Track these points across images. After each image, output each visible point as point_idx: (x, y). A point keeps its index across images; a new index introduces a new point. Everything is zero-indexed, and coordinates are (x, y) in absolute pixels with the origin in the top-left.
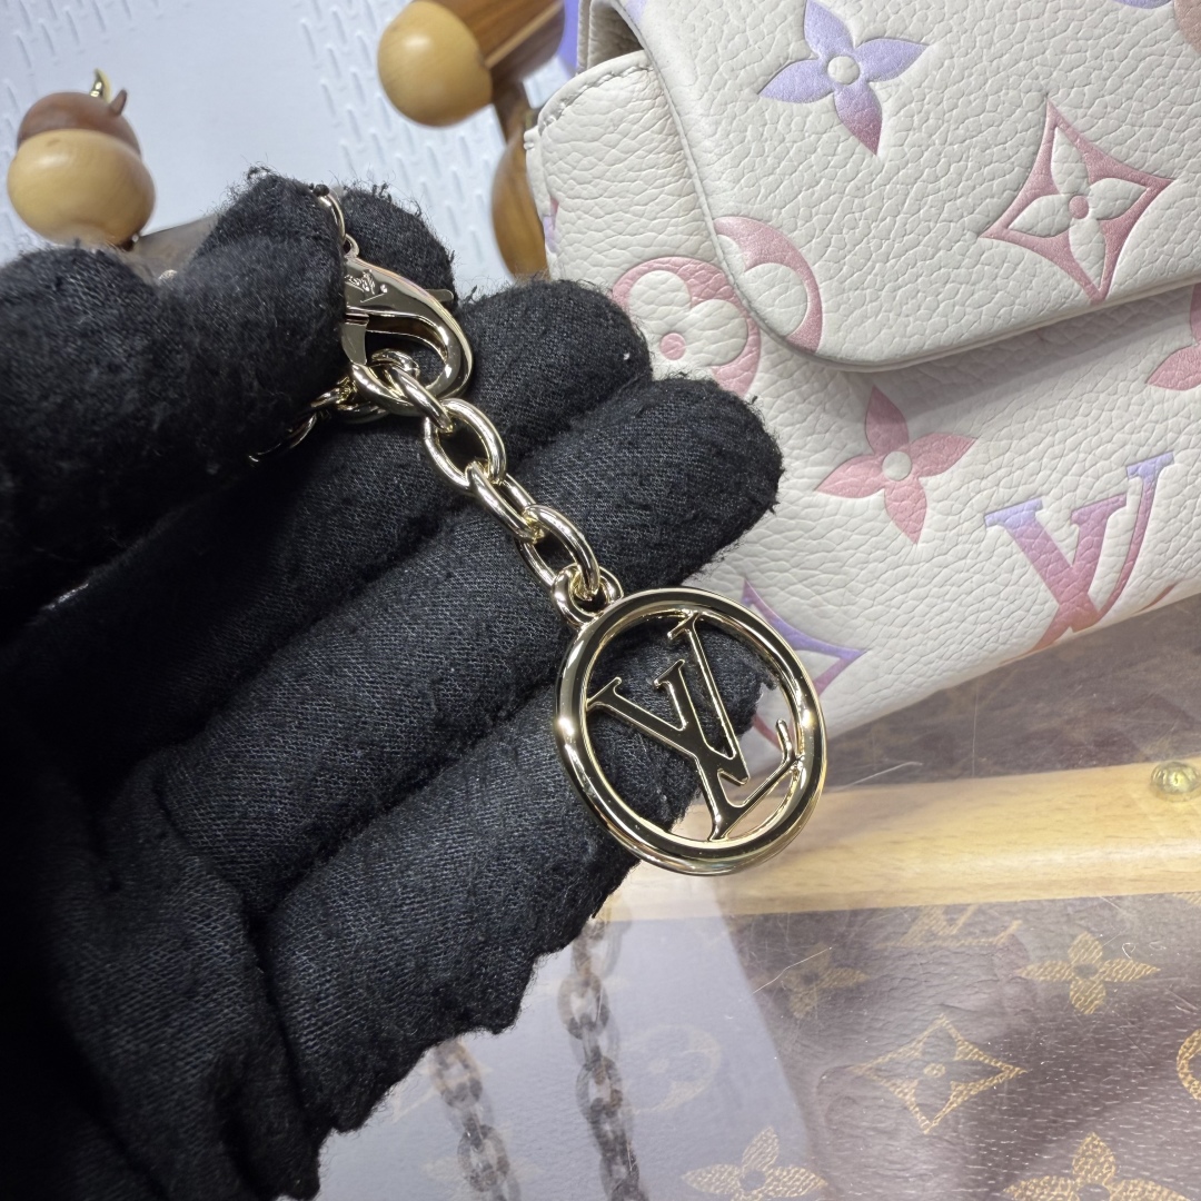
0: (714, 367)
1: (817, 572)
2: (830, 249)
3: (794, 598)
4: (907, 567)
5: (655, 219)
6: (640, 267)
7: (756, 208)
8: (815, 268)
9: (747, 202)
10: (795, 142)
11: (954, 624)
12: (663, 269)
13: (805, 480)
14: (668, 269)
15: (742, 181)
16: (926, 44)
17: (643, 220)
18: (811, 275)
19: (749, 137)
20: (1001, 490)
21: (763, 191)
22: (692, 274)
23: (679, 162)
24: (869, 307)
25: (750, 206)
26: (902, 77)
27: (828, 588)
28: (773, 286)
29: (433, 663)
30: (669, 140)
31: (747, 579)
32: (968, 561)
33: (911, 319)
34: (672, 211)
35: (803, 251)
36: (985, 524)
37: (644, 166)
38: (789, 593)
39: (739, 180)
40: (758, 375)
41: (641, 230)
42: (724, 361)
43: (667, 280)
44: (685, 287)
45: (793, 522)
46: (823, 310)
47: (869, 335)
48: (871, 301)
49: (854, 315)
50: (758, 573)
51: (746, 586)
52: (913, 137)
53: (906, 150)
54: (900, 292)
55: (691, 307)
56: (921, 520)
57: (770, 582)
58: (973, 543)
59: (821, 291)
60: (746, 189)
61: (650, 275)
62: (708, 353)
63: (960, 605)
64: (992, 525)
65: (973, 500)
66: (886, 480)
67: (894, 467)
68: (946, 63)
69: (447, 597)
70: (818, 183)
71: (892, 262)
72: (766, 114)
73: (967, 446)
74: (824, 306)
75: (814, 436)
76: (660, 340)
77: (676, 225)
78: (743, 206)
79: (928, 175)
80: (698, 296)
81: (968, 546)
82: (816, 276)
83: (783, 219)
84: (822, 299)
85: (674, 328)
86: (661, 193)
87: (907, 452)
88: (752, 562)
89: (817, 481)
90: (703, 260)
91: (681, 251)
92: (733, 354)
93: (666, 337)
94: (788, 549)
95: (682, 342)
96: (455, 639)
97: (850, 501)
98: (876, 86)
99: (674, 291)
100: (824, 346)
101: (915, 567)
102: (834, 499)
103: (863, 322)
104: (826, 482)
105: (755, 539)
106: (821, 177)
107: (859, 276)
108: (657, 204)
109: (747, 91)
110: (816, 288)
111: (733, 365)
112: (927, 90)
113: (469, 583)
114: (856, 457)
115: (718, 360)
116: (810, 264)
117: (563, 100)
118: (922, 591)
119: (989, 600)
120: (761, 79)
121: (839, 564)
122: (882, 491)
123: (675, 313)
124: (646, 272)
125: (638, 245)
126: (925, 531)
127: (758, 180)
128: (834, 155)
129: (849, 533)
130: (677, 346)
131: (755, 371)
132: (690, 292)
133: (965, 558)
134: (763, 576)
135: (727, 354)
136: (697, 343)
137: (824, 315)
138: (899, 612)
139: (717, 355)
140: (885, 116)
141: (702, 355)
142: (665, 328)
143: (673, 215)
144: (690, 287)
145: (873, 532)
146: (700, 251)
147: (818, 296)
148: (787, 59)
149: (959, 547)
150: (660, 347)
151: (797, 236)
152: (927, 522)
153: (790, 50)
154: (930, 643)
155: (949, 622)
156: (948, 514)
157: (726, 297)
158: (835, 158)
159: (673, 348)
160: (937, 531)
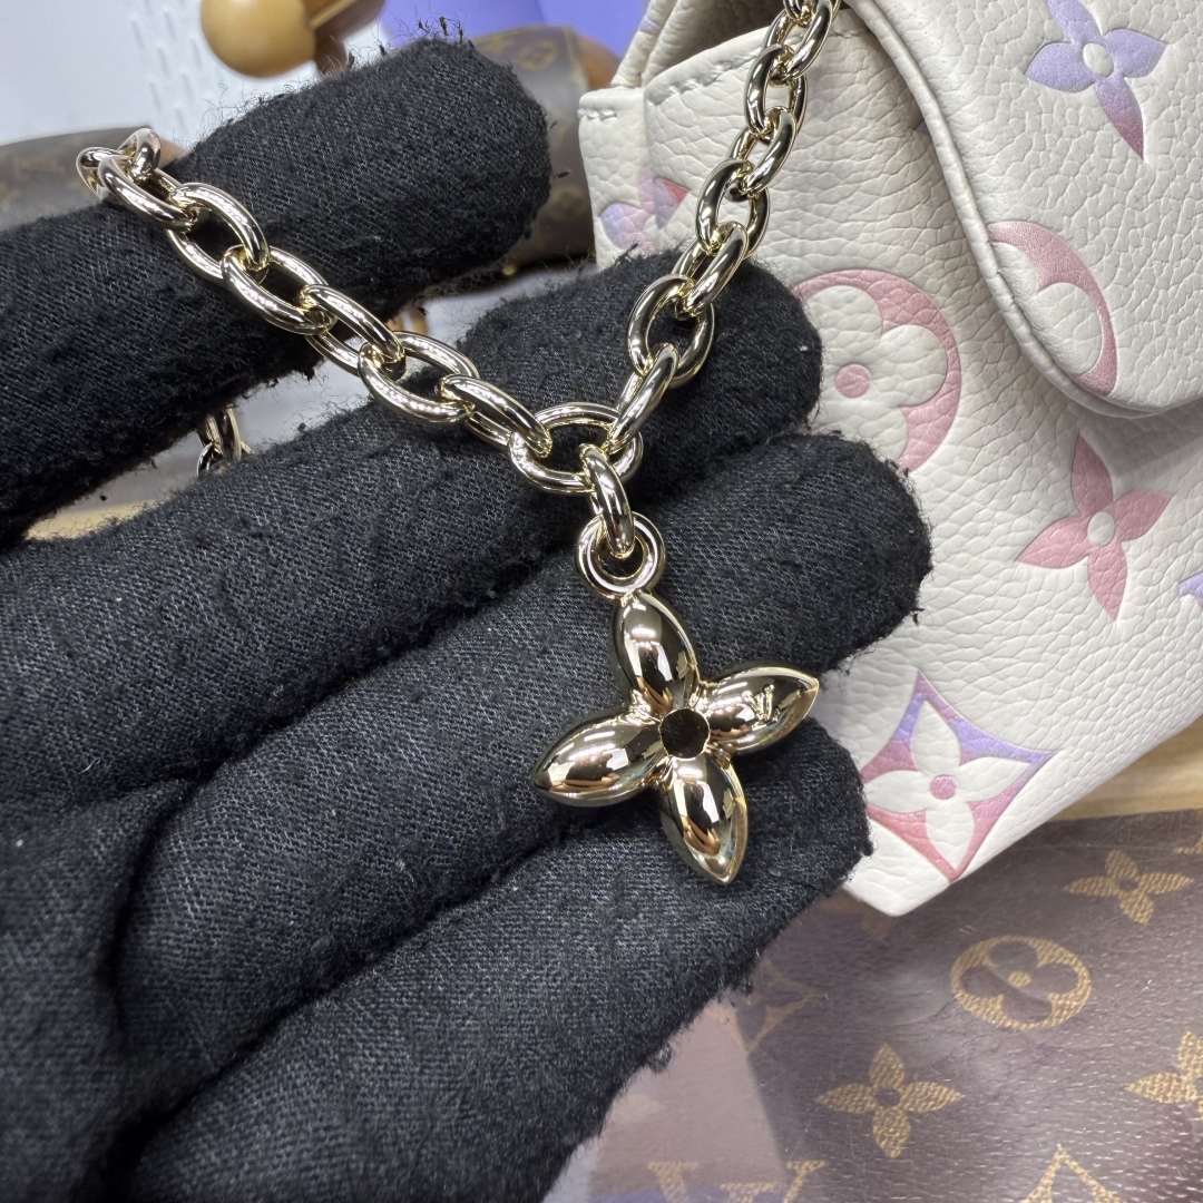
0: (905, 409)
1: (1014, 661)
2: (1119, 269)
3: (983, 693)
4: (1107, 649)
5: (846, 221)
6: (818, 280)
7: (1045, 213)
8: (1106, 292)
9: (1037, 206)
10: (1072, 137)
11: (1143, 711)
12: (849, 284)
13: (1007, 548)
14: (855, 285)
15: (1029, 179)
16: (1166, 43)
17: (830, 221)
18: (1102, 303)
19: (1028, 127)
20: (1195, 554)
21: (1051, 194)
22: (885, 292)
23: (881, 152)
24: (1157, 341)
25: (1040, 211)
26: (1153, 75)
27: (1026, 679)
28: (1070, 312)
29: (509, 763)
30: (869, 126)
31: (921, 669)
32: (1163, 638)
33: (1191, 357)
34: (867, 213)
35: (1094, 271)
36: (1178, 595)
37: (837, 154)
38: (976, 686)
39: (1026, 178)
40: (957, 419)
41: (826, 233)
42: (919, 401)
43: (855, 297)
44: (876, 307)
45: (990, 599)
46: (1117, 343)
47: (1158, 376)
48: (1158, 335)
49: (1144, 351)
50: (939, 663)
51: (920, 678)
52: (1178, 145)
53: (1173, 158)
54: (1180, 325)
55: (882, 333)
56: (1120, 593)
57: (954, 673)
58: (1168, 617)
59: (1113, 320)
60: (1033, 189)
61: (833, 291)
62: (901, 390)
63: (1151, 689)
64: (1184, 594)
65: (1172, 567)
66: (1091, 547)
67: (1099, 529)
68: (1190, 65)
69: (538, 680)
70: (1101, 188)
71: (1172, 288)
72: (1039, 99)
73: (1165, 503)
74: (1117, 338)
75: (1020, 494)
76: (837, 372)
77: (873, 231)
78: (1033, 209)
79: (1195, 190)
80: (892, 319)
81: (1164, 620)
82: (1107, 300)
83: (1074, 229)
84: (1115, 330)
85: (857, 358)
86: (857, 188)
87: (1111, 512)
88: (933, 650)
89: (1020, 549)
90: (900, 276)
91: (875, 263)
92: (930, 392)
93: (844, 370)
94: (983, 633)
95: (866, 376)
96: (541, 737)
97: (1055, 572)
98: (1132, 82)
99: (862, 312)
100: (1120, 388)
101: (1114, 648)
102: (1036, 570)
103: (1152, 360)
104: (1028, 550)
105: (940, 621)
106: (1103, 182)
107: (1146, 304)
108: (850, 203)
109: (1015, 70)
110: (1107, 317)
111: (929, 407)
112: (1180, 94)
113: (568, 667)
114: (1064, 518)
115: (913, 400)
116: (1100, 286)
117: (721, 62)
118: (1119, 675)
119: (1177, 680)
120: (1025, 57)
121: (1038, 649)
122: (1086, 559)
123: (861, 341)
124: (823, 287)
125: (819, 251)
126: (1124, 605)
127: (1045, 178)
128: (1110, 157)
129: (1052, 612)
130: (859, 380)
131: (953, 416)
132: (881, 315)
133: (1160, 634)
134: (945, 667)
135: (924, 392)
136: (887, 379)
137: (1118, 350)
138: (1096, 702)
139: (911, 394)
140: (1144, 118)
141: (894, 393)
142: (848, 357)
143: (869, 218)
144: (882, 308)
145: (1077, 610)
146: (899, 265)
147: (1110, 326)
148: (1043, 38)
149: (1156, 622)
150: (835, 381)
151: (1086, 252)
152: (1127, 594)
153: (1045, 28)
154: (1119, 735)
155: (1139, 710)
156: (1148, 585)
157: (924, 323)
158: (1113, 160)
159: (853, 383)
160: (1138, 604)
